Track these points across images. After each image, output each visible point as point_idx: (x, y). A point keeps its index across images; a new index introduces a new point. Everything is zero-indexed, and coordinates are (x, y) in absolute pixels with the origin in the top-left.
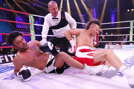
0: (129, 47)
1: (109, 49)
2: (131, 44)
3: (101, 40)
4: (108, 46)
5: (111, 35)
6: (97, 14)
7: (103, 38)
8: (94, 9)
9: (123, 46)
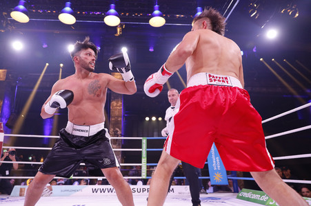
0: (65, 191)
1: (21, 195)
2: (76, 183)
3: (7, 173)
4: (21, 189)
5: (39, 161)
6: (11, 113)
7: (16, 167)
8: (6, 102)
9: (54, 187)
